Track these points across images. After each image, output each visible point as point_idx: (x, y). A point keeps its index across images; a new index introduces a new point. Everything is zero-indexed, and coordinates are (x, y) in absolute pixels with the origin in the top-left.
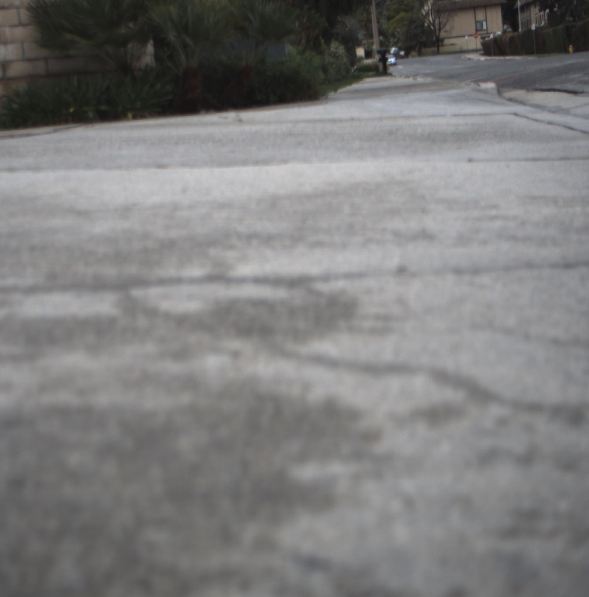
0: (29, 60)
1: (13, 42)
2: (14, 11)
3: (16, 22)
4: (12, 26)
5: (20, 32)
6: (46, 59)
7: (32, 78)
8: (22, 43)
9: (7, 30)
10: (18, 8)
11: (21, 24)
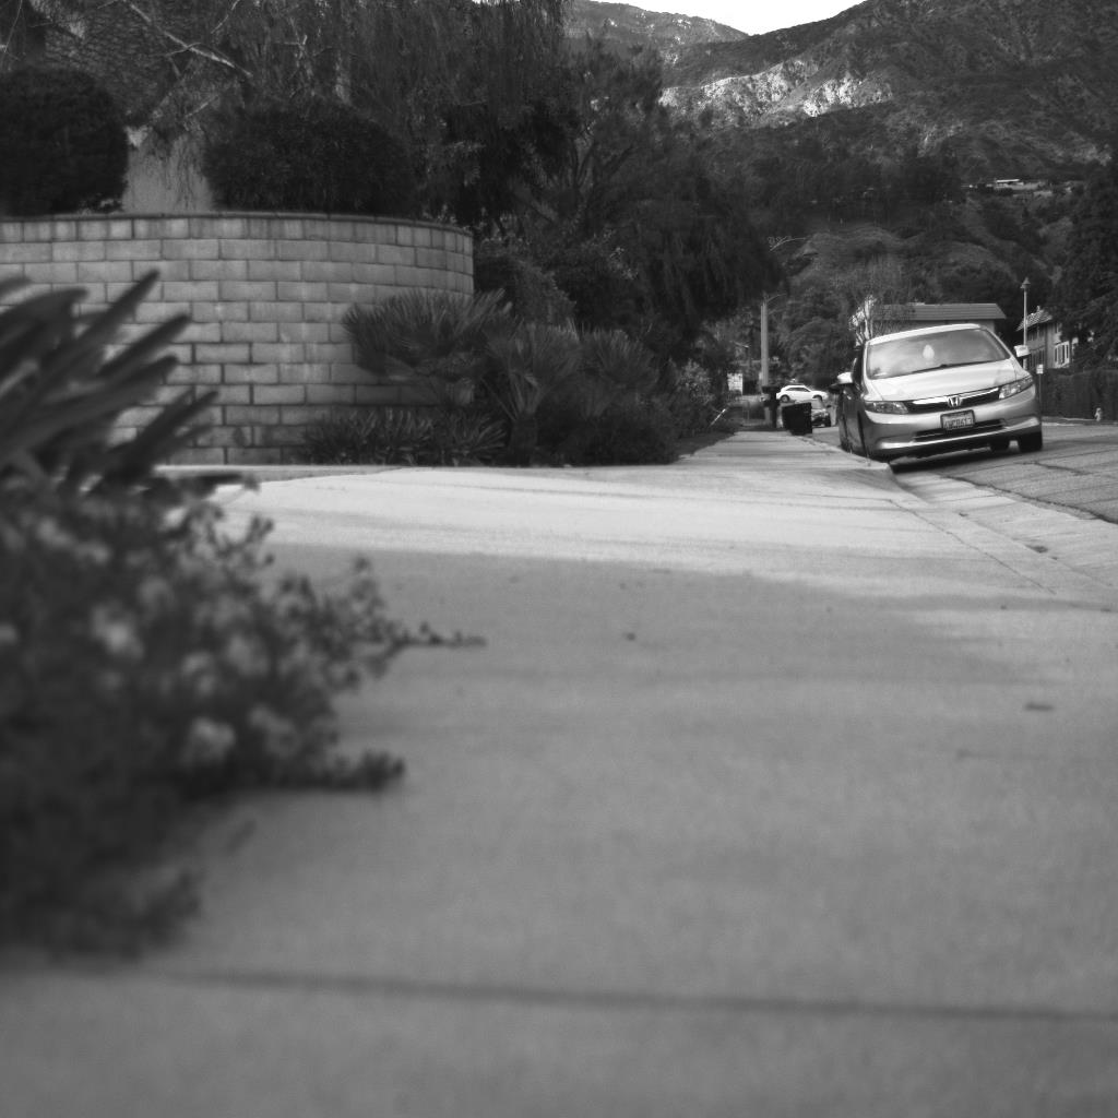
0: (336, 384)
1: (319, 362)
2: (324, 326)
3: (326, 339)
4: (320, 343)
5: (328, 350)
6: (355, 385)
7: (337, 405)
8: (330, 363)
9: (315, 347)
10: (329, 323)
11: (330, 342)
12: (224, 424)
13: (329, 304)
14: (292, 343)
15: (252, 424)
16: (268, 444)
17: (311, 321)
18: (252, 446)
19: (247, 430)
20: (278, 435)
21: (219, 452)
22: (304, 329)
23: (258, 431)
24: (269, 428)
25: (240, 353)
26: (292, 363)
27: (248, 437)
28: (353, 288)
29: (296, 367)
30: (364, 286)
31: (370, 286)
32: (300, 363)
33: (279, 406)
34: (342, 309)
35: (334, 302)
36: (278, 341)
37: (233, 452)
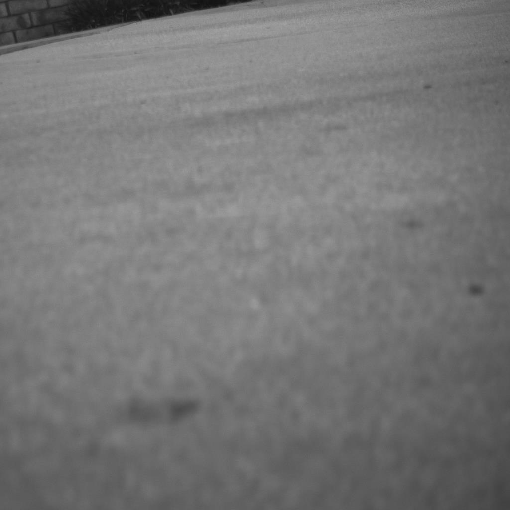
12: (10, 15)
15: (29, 12)
16: (43, 23)
18: (32, 27)
19: (26, 16)
20: (49, 16)
21: (11, 35)
23: (34, 15)
24: (42, 12)
27: (29, 22)
37: (19, 33)
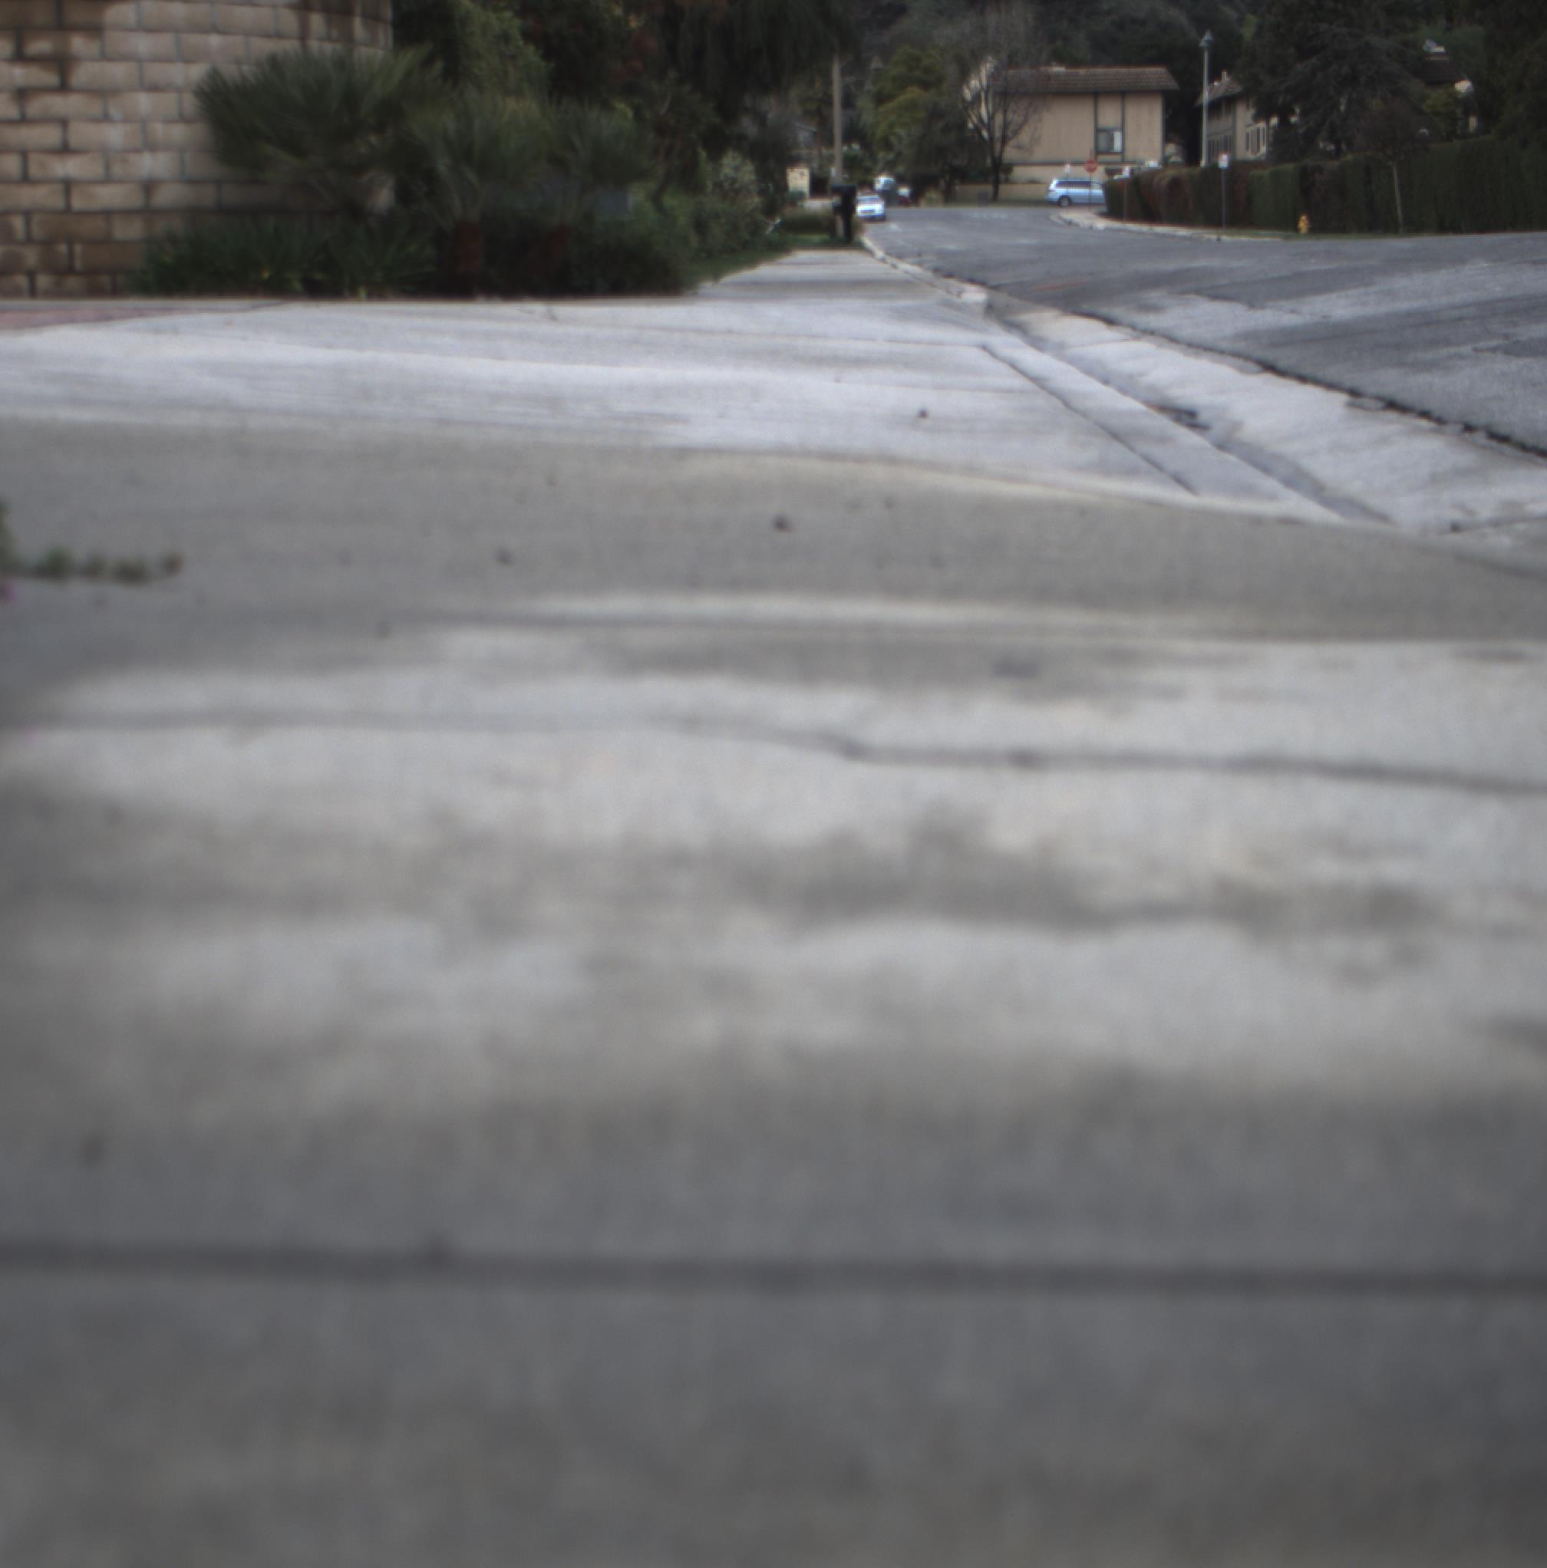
0: (192, 182)
1: (166, 148)
2: (173, 96)
3: (175, 114)
4: (168, 121)
5: (179, 133)
6: (219, 183)
7: (192, 213)
8: (182, 151)
9: (160, 128)
10: (179, 91)
11: (183, 119)
12: (29, 240)
13: (180, 65)
14: (126, 120)
15: (70, 239)
16: (94, 268)
17: (154, 88)
19: (62, 248)
20: (105, 255)
21: (22, 280)
22: (144, 102)
23: (78, 248)
24: (93, 244)
25: (50, 135)
26: (127, 151)
27: (65, 259)
28: (215, 40)
29: (133, 158)
30: (230, 39)
31: (239, 39)
32: (137, 151)
33: (108, 214)
34: (197, 72)
35: (187, 62)
36: (106, 118)
37: (43, 281)
